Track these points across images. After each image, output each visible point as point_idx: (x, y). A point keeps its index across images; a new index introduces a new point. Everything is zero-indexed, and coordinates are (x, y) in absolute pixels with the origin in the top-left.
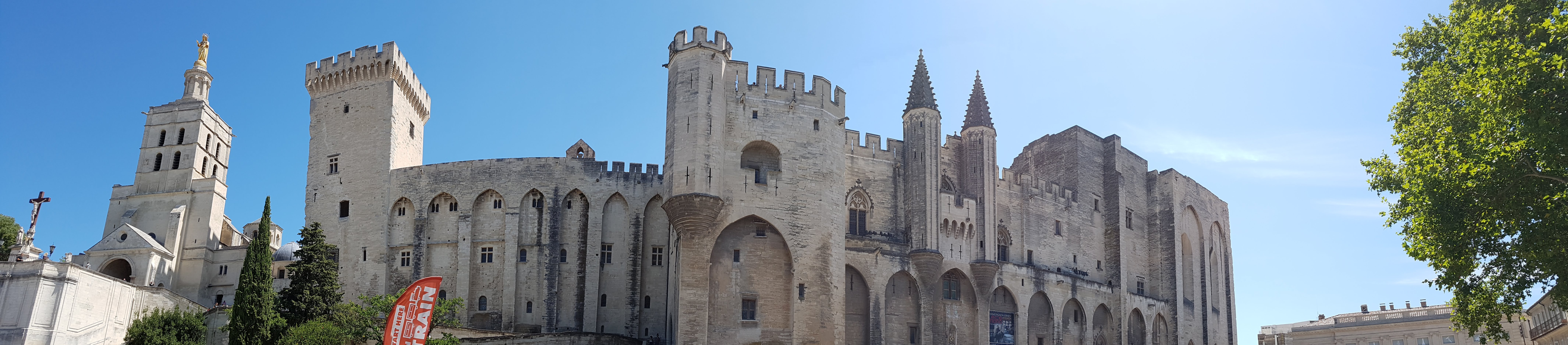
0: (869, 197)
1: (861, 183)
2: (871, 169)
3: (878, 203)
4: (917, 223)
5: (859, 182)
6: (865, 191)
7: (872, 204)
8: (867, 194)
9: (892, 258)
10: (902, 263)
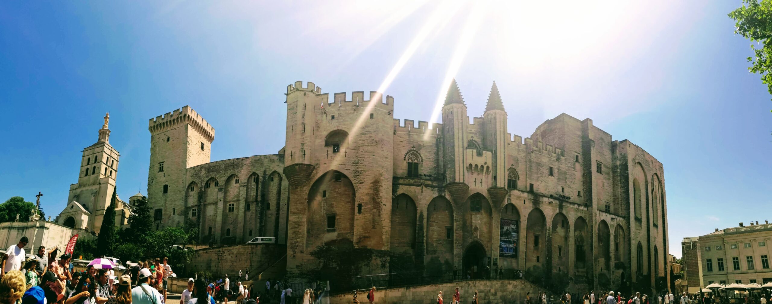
0: (420, 155)
1: (414, 148)
2: (421, 139)
3: (426, 158)
4: (449, 168)
5: (413, 147)
6: (417, 152)
7: (422, 159)
8: (419, 153)
9: (432, 188)
10: (440, 191)
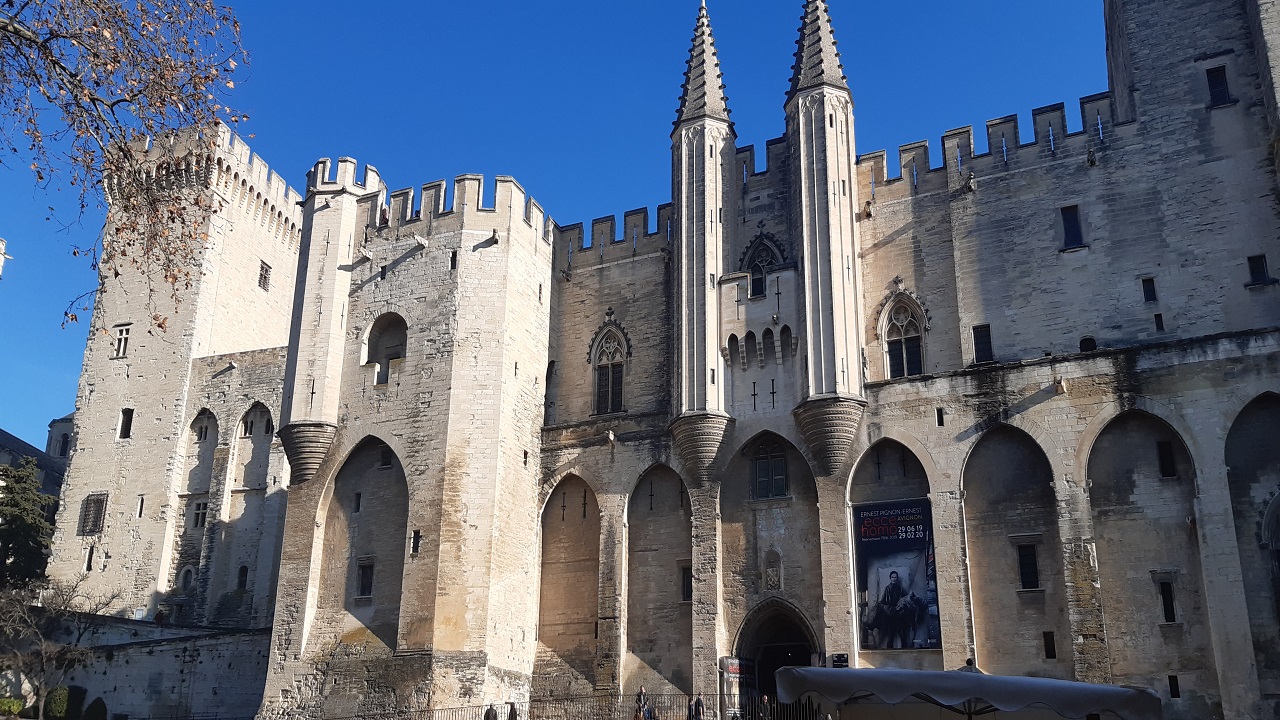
0: (625, 335)
1: (613, 313)
2: (628, 279)
3: (640, 341)
5: (610, 312)
6: (618, 326)
7: (629, 347)
8: (622, 330)
9: (637, 443)
10: (656, 448)
